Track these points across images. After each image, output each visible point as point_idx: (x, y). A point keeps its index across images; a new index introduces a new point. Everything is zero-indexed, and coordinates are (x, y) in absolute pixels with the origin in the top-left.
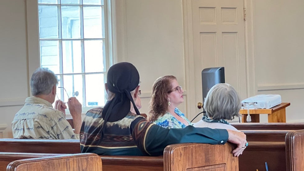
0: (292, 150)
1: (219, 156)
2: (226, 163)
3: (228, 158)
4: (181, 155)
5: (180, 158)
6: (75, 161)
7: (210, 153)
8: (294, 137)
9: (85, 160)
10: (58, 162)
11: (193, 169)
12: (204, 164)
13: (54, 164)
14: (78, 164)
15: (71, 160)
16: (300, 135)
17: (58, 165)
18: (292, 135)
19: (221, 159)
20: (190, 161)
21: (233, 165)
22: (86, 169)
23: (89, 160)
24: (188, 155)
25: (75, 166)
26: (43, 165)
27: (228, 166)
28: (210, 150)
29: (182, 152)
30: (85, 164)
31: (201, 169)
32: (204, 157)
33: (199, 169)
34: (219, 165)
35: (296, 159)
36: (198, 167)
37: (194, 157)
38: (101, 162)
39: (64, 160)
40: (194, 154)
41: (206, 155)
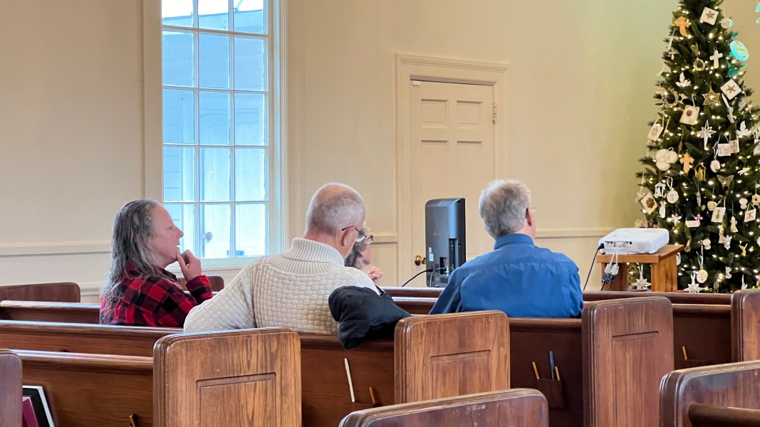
0: (592, 332)
1: (481, 338)
2: (491, 349)
3: (494, 341)
4: (422, 334)
5: (419, 340)
6: (260, 339)
7: (466, 332)
8: (595, 311)
9: (275, 338)
10: (233, 339)
11: (440, 358)
12: (458, 351)
13: (227, 343)
14: (265, 344)
15: (254, 337)
16: (605, 309)
17: (234, 344)
18: (593, 308)
19: (484, 343)
20: (436, 345)
21: (501, 353)
22: (277, 351)
23: (282, 338)
24: (432, 335)
25: (260, 347)
26: (210, 345)
27: (494, 354)
28: (466, 329)
29: (424, 330)
30: (276, 344)
31: (452, 357)
32: (457, 339)
33: (449, 357)
34: (479, 353)
35: (599, 346)
36: (448, 355)
37: (442, 339)
38: (299, 343)
39: (243, 337)
40: (442, 334)
41: (460, 337)
